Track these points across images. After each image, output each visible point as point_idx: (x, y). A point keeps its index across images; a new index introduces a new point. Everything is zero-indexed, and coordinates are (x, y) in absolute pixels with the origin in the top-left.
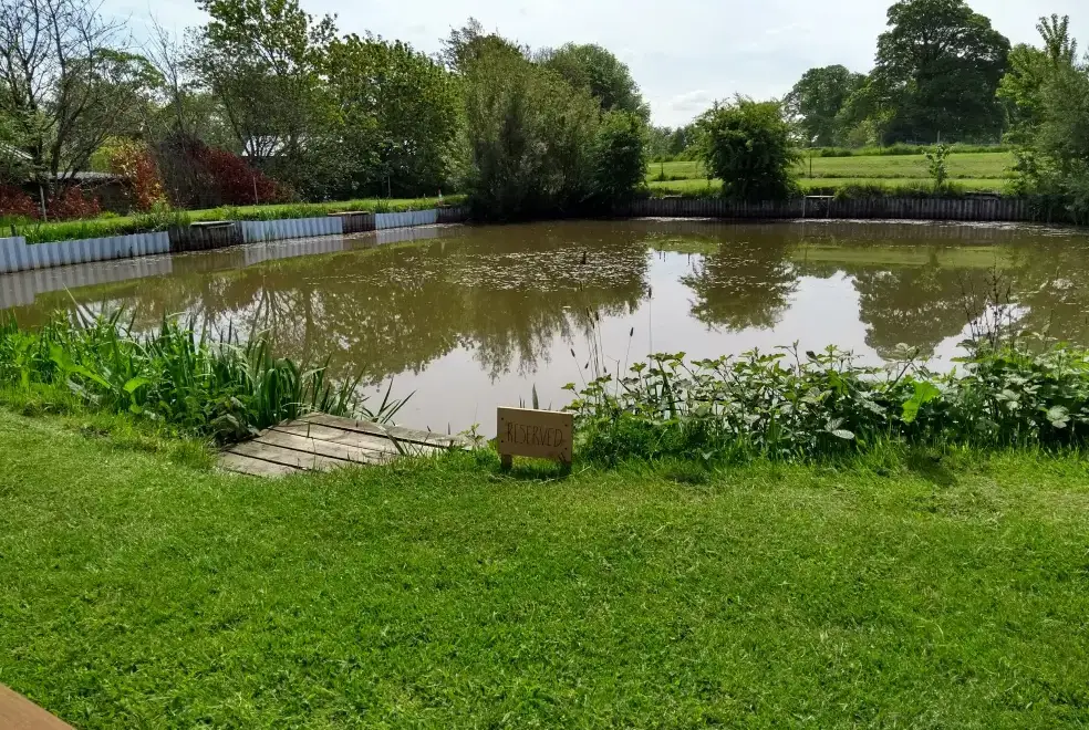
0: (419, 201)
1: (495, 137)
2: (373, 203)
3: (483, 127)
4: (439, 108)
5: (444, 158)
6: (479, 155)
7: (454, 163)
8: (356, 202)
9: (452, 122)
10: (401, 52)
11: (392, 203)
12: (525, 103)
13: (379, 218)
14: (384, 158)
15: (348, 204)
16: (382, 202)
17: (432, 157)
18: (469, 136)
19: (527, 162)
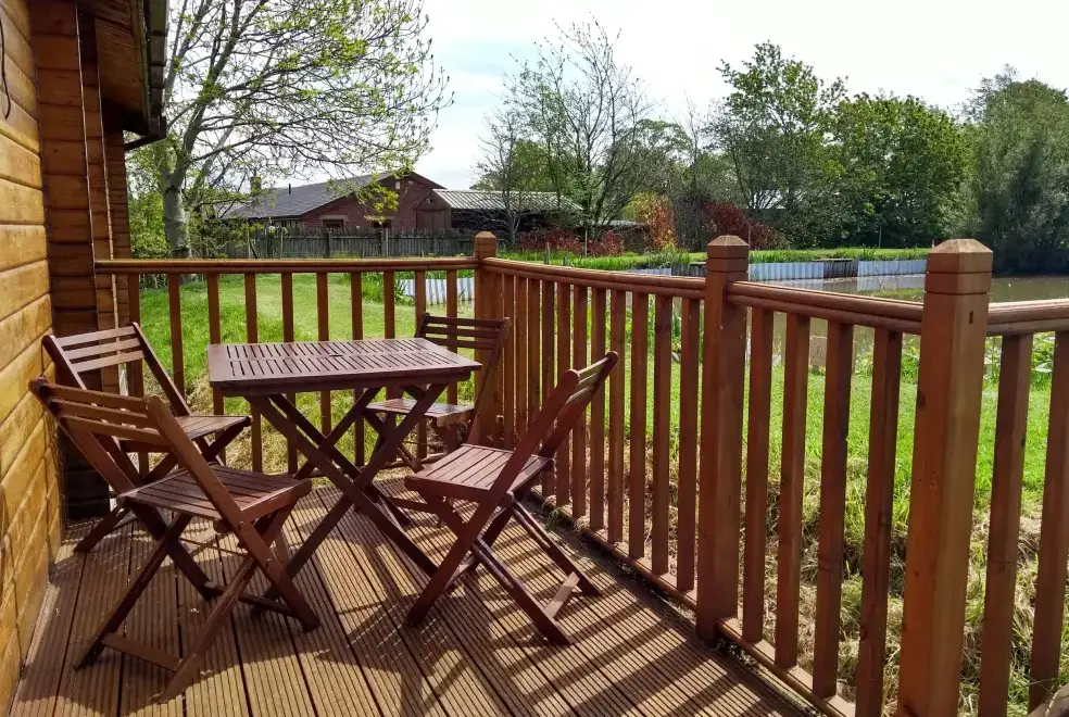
0: (908, 251)
1: (1003, 187)
2: (859, 251)
3: (991, 177)
4: (945, 159)
5: (943, 209)
6: (983, 206)
7: (952, 215)
8: (841, 250)
9: (959, 173)
10: (912, 108)
11: (879, 252)
12: (1046, 151)
13: (863, 266)
14: (878, 209)
15: (832, 252)
16: (869, 251)
17: (931, 208)
18: (974, 186)
19: (1041, 212)
